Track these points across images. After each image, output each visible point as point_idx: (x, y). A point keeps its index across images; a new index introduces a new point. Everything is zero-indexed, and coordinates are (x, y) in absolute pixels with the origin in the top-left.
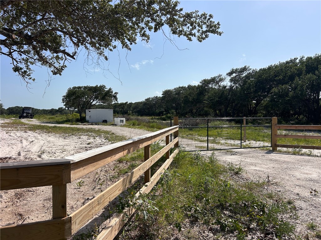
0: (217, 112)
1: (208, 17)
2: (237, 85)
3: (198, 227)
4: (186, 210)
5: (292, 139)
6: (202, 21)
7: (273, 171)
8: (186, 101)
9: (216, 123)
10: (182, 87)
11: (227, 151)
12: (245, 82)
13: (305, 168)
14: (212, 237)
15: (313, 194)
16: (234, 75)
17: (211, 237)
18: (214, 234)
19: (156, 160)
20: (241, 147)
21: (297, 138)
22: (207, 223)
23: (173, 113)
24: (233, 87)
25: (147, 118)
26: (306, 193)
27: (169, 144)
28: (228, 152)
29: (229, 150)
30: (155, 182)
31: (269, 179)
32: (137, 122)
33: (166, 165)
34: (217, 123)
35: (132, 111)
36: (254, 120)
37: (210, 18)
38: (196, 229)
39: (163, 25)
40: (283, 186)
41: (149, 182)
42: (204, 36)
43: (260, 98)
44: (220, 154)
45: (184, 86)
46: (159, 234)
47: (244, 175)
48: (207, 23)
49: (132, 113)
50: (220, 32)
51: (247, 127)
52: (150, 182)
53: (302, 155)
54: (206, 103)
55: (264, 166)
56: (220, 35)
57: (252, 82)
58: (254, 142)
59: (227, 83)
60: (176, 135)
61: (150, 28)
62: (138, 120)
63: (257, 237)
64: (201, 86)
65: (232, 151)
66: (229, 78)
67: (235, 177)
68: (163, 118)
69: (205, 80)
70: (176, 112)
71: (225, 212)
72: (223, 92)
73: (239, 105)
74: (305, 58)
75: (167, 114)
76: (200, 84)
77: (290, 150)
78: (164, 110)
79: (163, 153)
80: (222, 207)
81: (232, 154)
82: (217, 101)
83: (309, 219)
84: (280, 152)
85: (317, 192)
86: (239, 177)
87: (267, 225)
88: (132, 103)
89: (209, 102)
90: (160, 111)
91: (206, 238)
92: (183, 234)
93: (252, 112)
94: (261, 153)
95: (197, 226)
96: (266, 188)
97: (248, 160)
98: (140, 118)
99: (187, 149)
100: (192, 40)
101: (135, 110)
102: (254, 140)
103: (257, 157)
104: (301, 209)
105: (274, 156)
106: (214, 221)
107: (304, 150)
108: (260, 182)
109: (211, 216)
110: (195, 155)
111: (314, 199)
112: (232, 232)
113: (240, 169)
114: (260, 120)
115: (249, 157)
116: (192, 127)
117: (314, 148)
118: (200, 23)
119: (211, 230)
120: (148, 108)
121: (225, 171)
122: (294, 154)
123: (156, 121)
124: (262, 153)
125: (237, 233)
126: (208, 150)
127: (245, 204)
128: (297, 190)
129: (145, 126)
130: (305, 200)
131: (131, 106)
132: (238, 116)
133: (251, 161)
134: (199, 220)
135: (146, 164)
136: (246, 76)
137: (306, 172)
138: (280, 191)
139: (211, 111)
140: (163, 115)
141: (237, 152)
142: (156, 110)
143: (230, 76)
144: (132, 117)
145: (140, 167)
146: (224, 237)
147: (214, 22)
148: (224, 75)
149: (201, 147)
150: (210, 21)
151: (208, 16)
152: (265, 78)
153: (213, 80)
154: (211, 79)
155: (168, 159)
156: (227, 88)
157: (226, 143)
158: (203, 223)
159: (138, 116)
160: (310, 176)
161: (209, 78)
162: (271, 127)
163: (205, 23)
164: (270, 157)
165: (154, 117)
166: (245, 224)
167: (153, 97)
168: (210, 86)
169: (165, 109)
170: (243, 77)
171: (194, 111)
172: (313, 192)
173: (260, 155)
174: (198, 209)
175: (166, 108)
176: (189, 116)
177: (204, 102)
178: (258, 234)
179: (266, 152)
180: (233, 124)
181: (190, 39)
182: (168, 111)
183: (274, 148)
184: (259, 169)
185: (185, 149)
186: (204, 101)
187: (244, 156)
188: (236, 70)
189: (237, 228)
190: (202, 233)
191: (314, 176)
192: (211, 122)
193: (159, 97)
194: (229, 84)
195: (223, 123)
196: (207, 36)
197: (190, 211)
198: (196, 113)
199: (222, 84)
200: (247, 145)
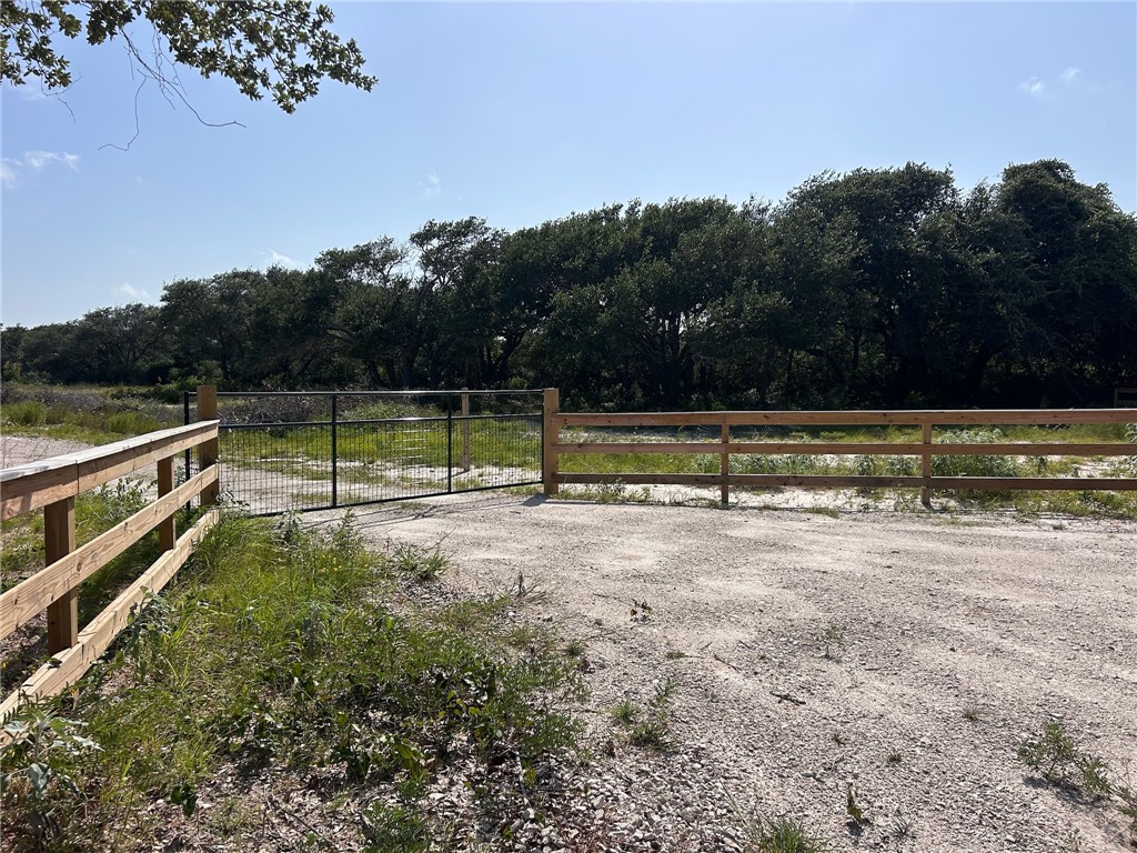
0: (381, 370)
1: (314, 17)
2: (447, 279)
3: (266, 786)
4: (223, 732)
5: (602, 455)
6: (292, 26)
7: (538, 559)
8: (264, 328)
9: (373, 410)
10: (246, 275)
11: (404, 507)
12: (471, 272)
13: (626, 542)
14: (317, 808)
15: (639, 616)
16: (435, 243)
17: (313, 810)
18: (324, 798)
19: (105, 558)
20: (450, 488)
21: (615, 453)
22: (300, 763)
23: (209, 373)
24: (433, 283)
25: (94, 394)
26: (619, 617)
27: (174, 491)
28: (409, 507)
29: (410, 501)
30: (101, 647)
31: (524, 584)
32: (45, 410)
33: (159, 573)
34: (379, 409)
35: (23, 361)
36: (500, 398)
37: (321, 21)
38: (258, 791)
39: (127, 17)
40: (561, 603)
41: (69, 646)
42: (300, 87)
43: (516, 326)
44: (377, 517)
45: (254, 270)
46: (103, 842)
47: (447, 579)
48: (311, 40)
49: (25, 369)
50: (365, 78)
51: (477, 421)
52: (76, 648)
53: (624, 502)
54: (338, 337)
55: (514, 545)
56: (368, 89)
57: (491, 274)
58: (495, 470)
59: (411, 269)
60: (207, 455)
61: (70, 26)
62: (49, 400)
63: (467, 776)
64: (321, 276)
65: (420, 504)
66: (416, 253)
67: (418, 590)
68: (168, 391)
69: (332, 254)
70: (224, 368)
71: (371, 714)
72: (398, 302)
73: (451, 349)
74: (642, 208)
75: (186, 375)
76: (317, 268)
77: (594, 488)
78: (172, 362)
79: (138, 529)
80: (361, 698)
81: (419, 515)
82: (378, 332)
83: (619, 694)
84: (566, 498)
85: (650, 609)
86: (431, 591)
87: (499, 733)
88: (23, 330)
89: (350, 335)
90: (156, 363)
91: (292, 819)
92: (203, 824)
93: (495, 373)
94: (510, 505)
95: (264, 781)
96: (511, 614)
97: (469, 531)
98: (60, 391)
99: (253, 507)
100: (260, 97)
101: (37, 360)
102: (496, 465)
103: (498, 519)
104: (603, 667)
105: (548, 511)
106: (328, 753)
107: (630, 489)
108: (496, 597)
109: (317, 738)
110: (279, 527)
111: (640, 630)
112: (386, 776)
113: (437, 564)
114: (519, 400)
115: (474, 520)
116: (284, 427)
117: (655, 480)
118: (285, 34)
119: (314, 785)
120: (100, 351)
121: (385, 573)
122: (603, 501)
123: (133, 405)
124: (515, 503)
125: (402, 777)
126: (334, 506)
127: (439, 677)
128: (597, 611)
129: (81, 424)
130: (613, 636)
131: (16, 343)
132: (450, 386)
133: (476, 533)
134: (272, 760)
135: (52, 576)
136: (473, 251)
137: (628, 552)
138: (550, 620)
139: (359, 367)
140: (169, 383)
141: (435, 507)
142: (136, 359)
143: (421, 245)
144: (21, 389)
145: (19, 592)
146: (357, 800)
147: (336, 38)
148: (401, 240)
149: (312, 497)
150: (323, 34)
151: (312, 10)
152: (533, 263)
153: (362, 256)
154: (356, 252)
155: (167, 553)
156: (412, 286)
157: (403, 479)
158: (289, 766)
159: (53, 383)
160: (637, 565)
161: (349, 247)
162: (540, 420)
163: (304, 39)
164: (536, 515)
165: (125, 389)
166: (429, 743)
167: (124, 307)
168: (354, 275)
169: (176, 358)
170: (466, 254)
171: (296, 366)
172: (639, 610)
173: (507, 510)
174: (268, 719)
175: (181, 354)
176: (272, 386)
177: (333, 332)
178: (471, 765)
179: (525, 499)
180: (433, 413)
181: (251, 92)
182: (189, 364)
183: (550, 487)
184: (498, 556)
185: (247, 508)
186: (331, 329)
187: (458, 518)
188: (444, 226)
189: (405, 760)
190: (280, 801)
191: (648, 562)
192: (354, 407)
193: (150, 308)
194: (419, 273)
195: (399, 411)
196: (311, 90)
197: (240, 733)
198: (301, 373)
199: (394, 271)
200: (472, 481)
